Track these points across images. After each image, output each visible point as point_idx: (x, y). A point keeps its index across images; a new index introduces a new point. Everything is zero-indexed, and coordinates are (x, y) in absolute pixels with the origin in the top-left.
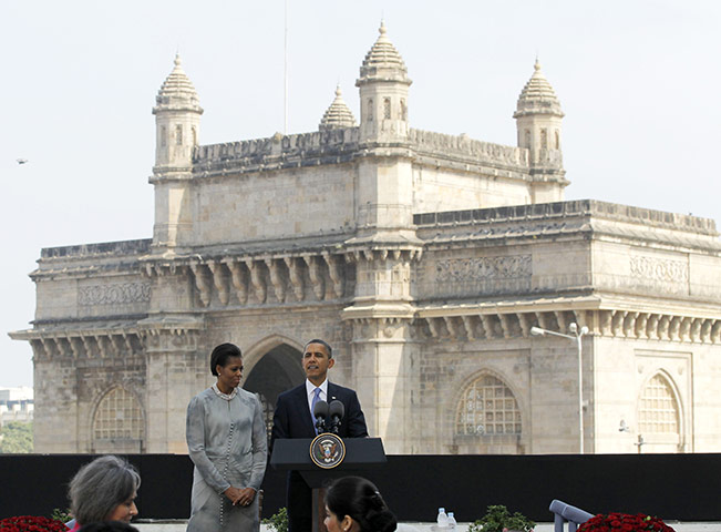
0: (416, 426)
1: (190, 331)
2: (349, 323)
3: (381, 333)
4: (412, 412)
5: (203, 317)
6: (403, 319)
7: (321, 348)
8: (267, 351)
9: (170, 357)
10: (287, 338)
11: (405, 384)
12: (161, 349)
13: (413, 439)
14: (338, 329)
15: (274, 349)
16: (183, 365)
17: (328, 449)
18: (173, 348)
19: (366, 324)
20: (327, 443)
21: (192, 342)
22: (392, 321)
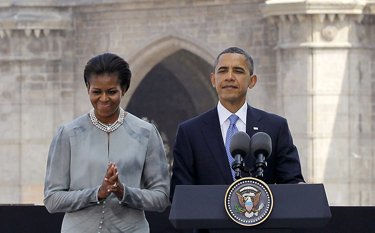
0: (366, 164)
1: (53, 32)
2: (272, 21)
3: (317, 35)
4: (360, 144)
5: (70, 12)
6: (348, 16)
7: (241, 60)
8: (159, 59)
9: (25, 68)
10: (186, 41)
11: (350, 106)
12: (12, 57)
13: (361, 181)
14: (259, 29)
15: (169, 58)
16: (42, 78)
17: (249, 200)
18: (28, 55)
19: (296, 22)
20: (248, 191)
21: (56, 47)
22: (332, 18)
